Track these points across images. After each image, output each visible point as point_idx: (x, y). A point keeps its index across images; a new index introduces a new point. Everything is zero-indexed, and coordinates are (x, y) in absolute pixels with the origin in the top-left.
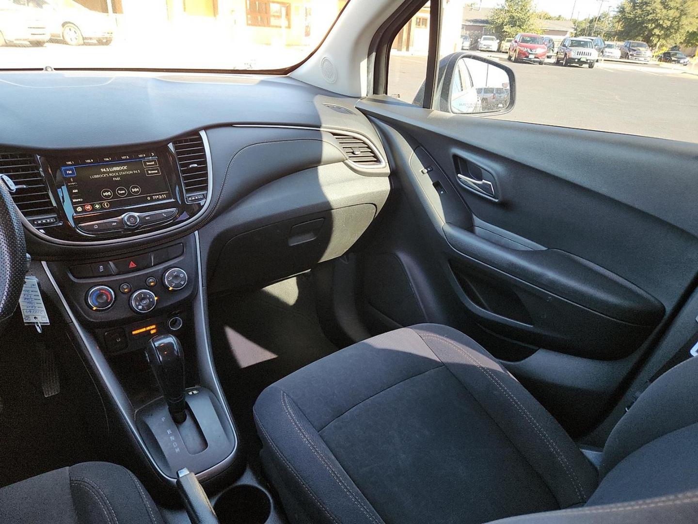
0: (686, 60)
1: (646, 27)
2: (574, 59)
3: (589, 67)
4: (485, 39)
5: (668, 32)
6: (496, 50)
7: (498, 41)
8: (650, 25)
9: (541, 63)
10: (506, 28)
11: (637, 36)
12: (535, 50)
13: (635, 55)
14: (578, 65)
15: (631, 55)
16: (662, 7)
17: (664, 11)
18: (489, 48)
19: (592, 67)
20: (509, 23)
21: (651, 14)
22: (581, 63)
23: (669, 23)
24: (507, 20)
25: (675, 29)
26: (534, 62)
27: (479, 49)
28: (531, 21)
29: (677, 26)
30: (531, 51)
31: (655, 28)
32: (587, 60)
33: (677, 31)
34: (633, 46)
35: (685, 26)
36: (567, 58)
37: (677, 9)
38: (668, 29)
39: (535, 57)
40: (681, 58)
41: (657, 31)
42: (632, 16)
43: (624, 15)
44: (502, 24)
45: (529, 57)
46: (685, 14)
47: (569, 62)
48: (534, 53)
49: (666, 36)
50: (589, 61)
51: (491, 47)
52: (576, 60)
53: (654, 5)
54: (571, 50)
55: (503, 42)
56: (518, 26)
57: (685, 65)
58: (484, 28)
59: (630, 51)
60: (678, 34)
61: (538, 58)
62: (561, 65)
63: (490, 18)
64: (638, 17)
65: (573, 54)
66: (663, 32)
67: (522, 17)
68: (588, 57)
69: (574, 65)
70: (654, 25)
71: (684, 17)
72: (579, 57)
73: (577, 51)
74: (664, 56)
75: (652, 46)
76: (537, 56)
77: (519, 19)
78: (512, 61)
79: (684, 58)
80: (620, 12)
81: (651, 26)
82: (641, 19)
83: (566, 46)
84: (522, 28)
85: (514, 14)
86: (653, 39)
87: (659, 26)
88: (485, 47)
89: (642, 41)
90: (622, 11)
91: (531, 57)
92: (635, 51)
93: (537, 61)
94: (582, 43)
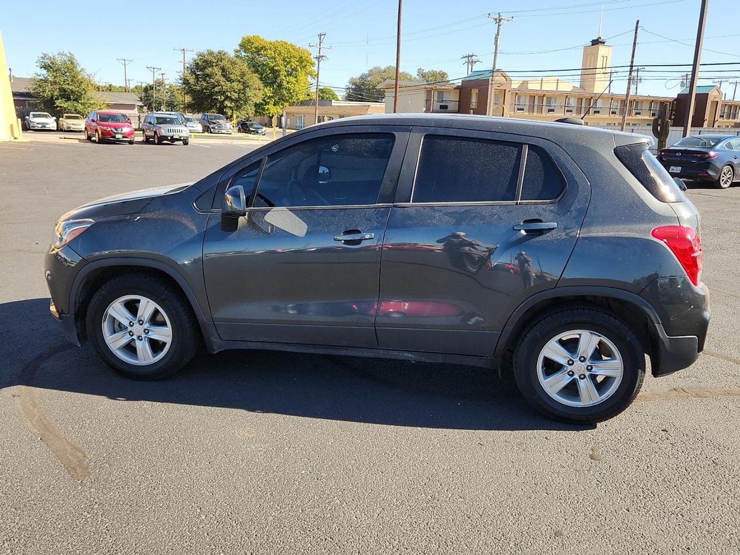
0: (263, 130)
1: (217, 99)
2: (167, 137)
3: (184, 144)
4: (35, 116)
5: (239, 104)
6: (55, 129)
7: (55, 118)
8: (219, 97)
9: (131, 143)
10: (59, 103)
11: (210, 109)
12: (120, 129)
13: (216, 128)
14: (170, 143)
15: (212, 128)
16: (224, 79)
17: (229, 84)
18: (45, 127)
19: (187, 144)
20: (62, 96)
21: (216, 86)
22: (173, 140)
23: (236, 95)
24: (56, 93)
25: (243, 101)
26: (124, 141)
27: (32, 128)
28: (89, 94)
29: (245, 97)
30: (117, 130)
31: (225, 100)
32: (181, 137)
33: (246, 102)
34: (211, 119)
35: (251, 98)
36: (159, 136)
37: (239, 81)
38: (237, 101)
39: (123, 137)
40: (259, 129)
41: (227, 103)
42: (198, 88)
43: (190, 87)
44: (52, 97)
45: (117, 137)
46: (248, 86)
47: (161, 140)
48: (120, 132)
49: (238, 108)
50: (182, 138)
51: (47, 126)
52: (169, 138)
53: (217, 77)
54: (160, 128)
55: (61, 119)
56: (74, 100)
57: (264, 135)
58: (27, 102)
59: (210, 124)
60: (248, 106)
61: (126, 137)
62: (153, 143)
63: (32, 91)
64: (205, 89)
65: (164, 130)
66: (233, 104)
67: (76, 89)
68: (181, 134)
69: (165, 142)
70: (223, 98)
71: (247, 89)
72: (171, 134)
73: (167, 129)
74: (242, 127)
75: (230, 118)
76: (124, 135)
77: (72, 92)
78: (94, 142)
79: (262, 128)
80: (184, 83)
81: (221, 98)
82: (208, 91)
83: (153, 123)
84: (80, 102)
85: (66, 87)
86: (227, 110)
87: (227, 98)
88: (40, 126)
89: (217, 113)
90: (186, 82)
91: (118, 136)
92: (215, 123)
93: (126, 141)
94: (168, 120)
